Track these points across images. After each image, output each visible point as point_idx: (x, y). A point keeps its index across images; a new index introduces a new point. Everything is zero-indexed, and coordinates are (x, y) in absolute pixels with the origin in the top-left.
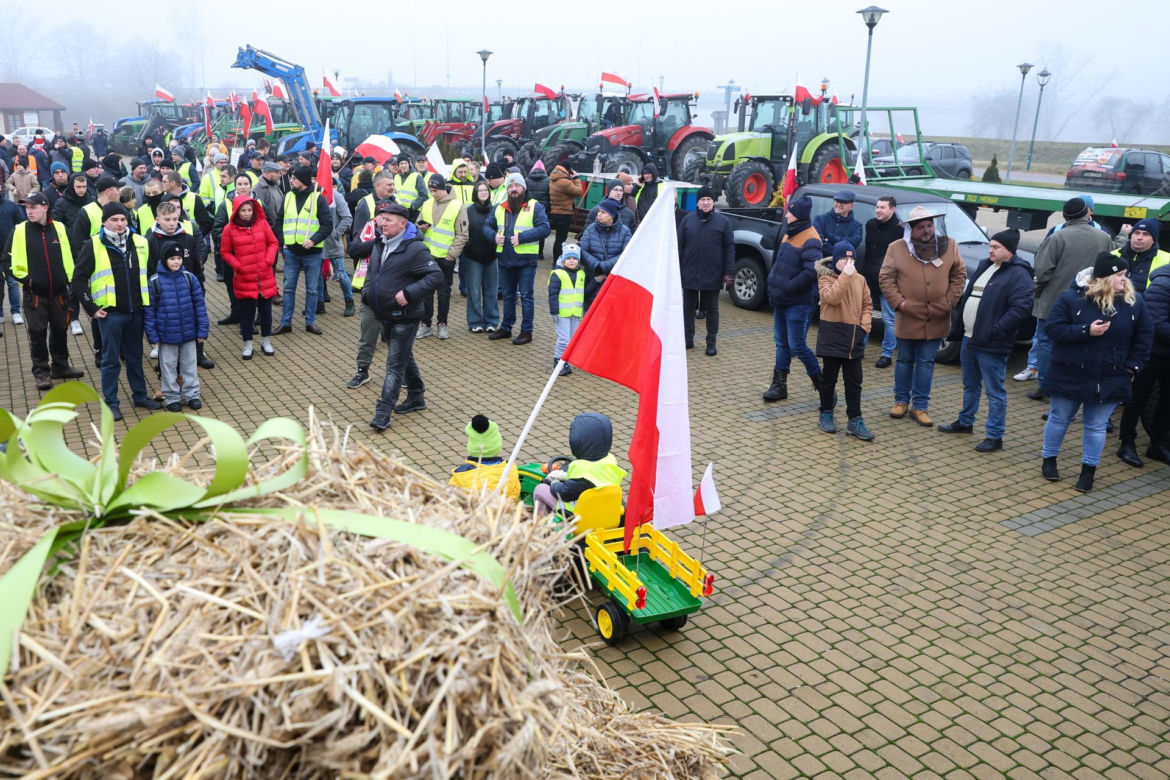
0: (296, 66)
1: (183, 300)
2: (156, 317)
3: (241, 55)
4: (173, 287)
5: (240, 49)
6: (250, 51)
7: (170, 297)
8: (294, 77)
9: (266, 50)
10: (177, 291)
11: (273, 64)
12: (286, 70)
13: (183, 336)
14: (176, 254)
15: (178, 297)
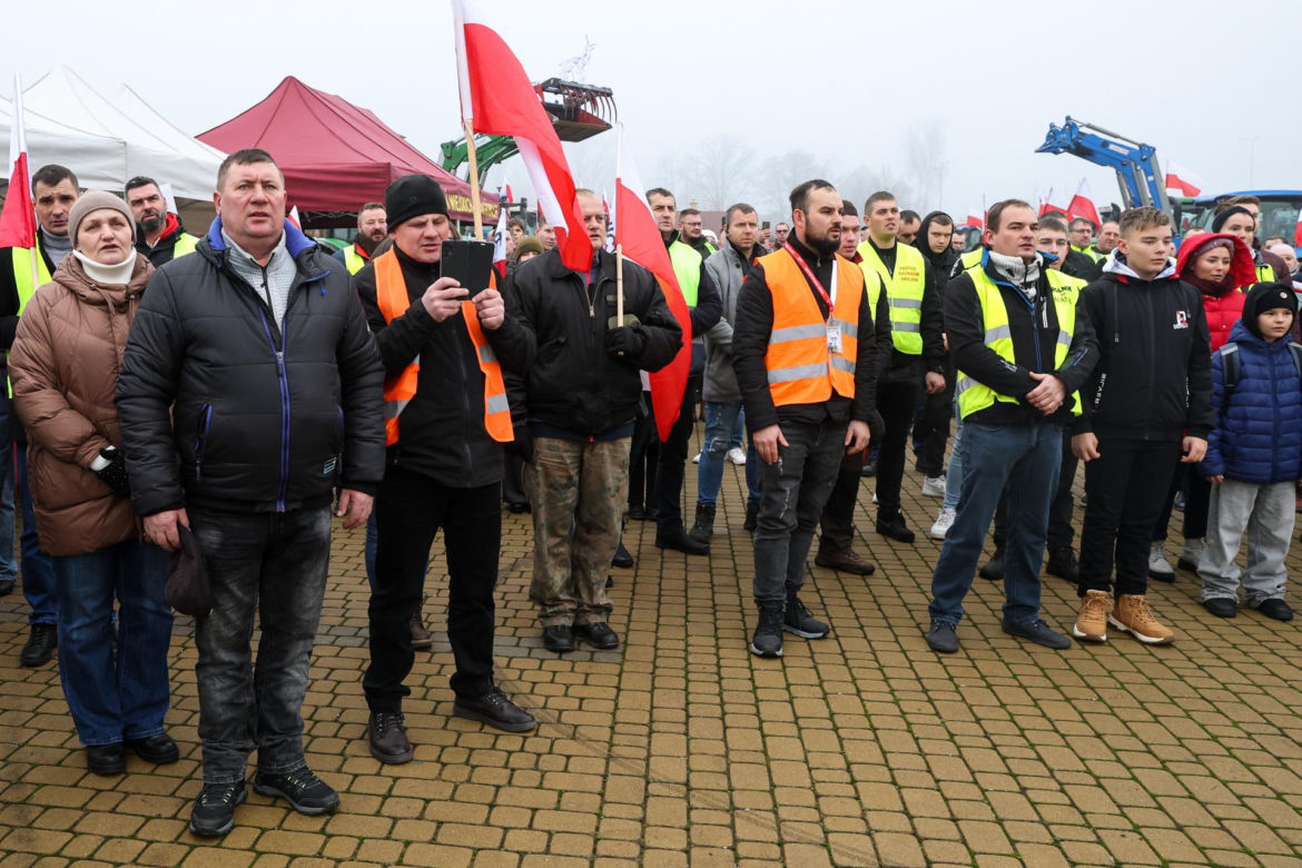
0: (1141, 146)
1: (1284, 397)
2: (1222, 426)
3: (1053, 134)
4: (1266, 371)
5: (1052, 126)
6: (1071, 125)
7: (1258, 390)
8: (1134, 163)
9: (1093, 123)
10: (1274, 378)
11: (1105, 144)
12: (1126, 152)
13: (1275, 468)
14: (1281, 304)
15: (1275, 392)
